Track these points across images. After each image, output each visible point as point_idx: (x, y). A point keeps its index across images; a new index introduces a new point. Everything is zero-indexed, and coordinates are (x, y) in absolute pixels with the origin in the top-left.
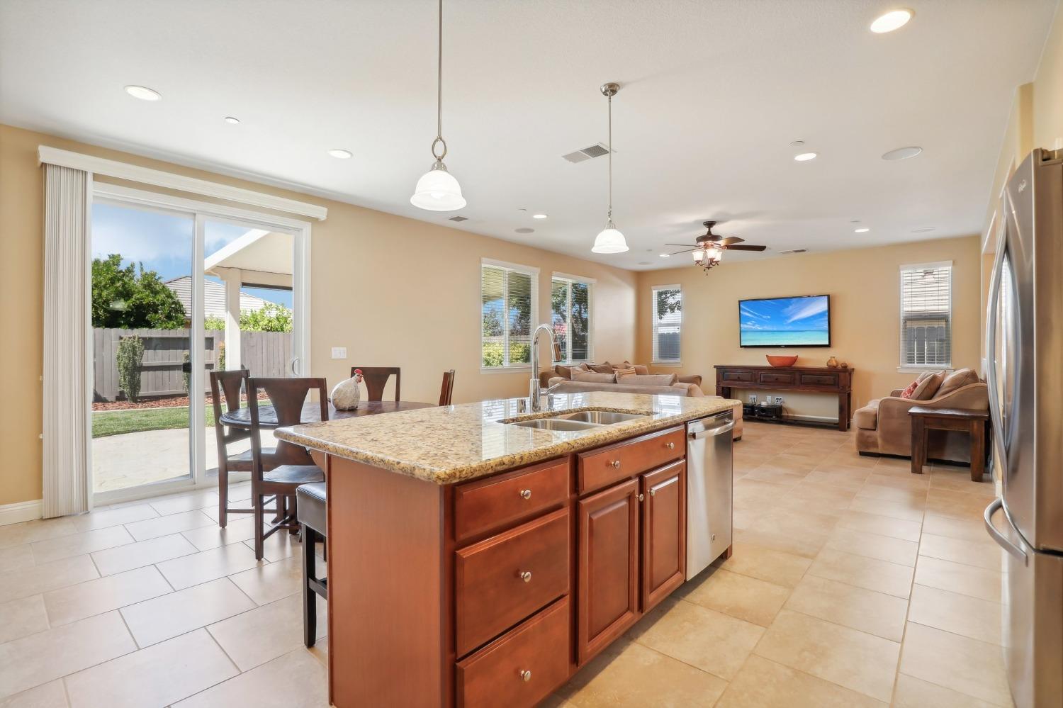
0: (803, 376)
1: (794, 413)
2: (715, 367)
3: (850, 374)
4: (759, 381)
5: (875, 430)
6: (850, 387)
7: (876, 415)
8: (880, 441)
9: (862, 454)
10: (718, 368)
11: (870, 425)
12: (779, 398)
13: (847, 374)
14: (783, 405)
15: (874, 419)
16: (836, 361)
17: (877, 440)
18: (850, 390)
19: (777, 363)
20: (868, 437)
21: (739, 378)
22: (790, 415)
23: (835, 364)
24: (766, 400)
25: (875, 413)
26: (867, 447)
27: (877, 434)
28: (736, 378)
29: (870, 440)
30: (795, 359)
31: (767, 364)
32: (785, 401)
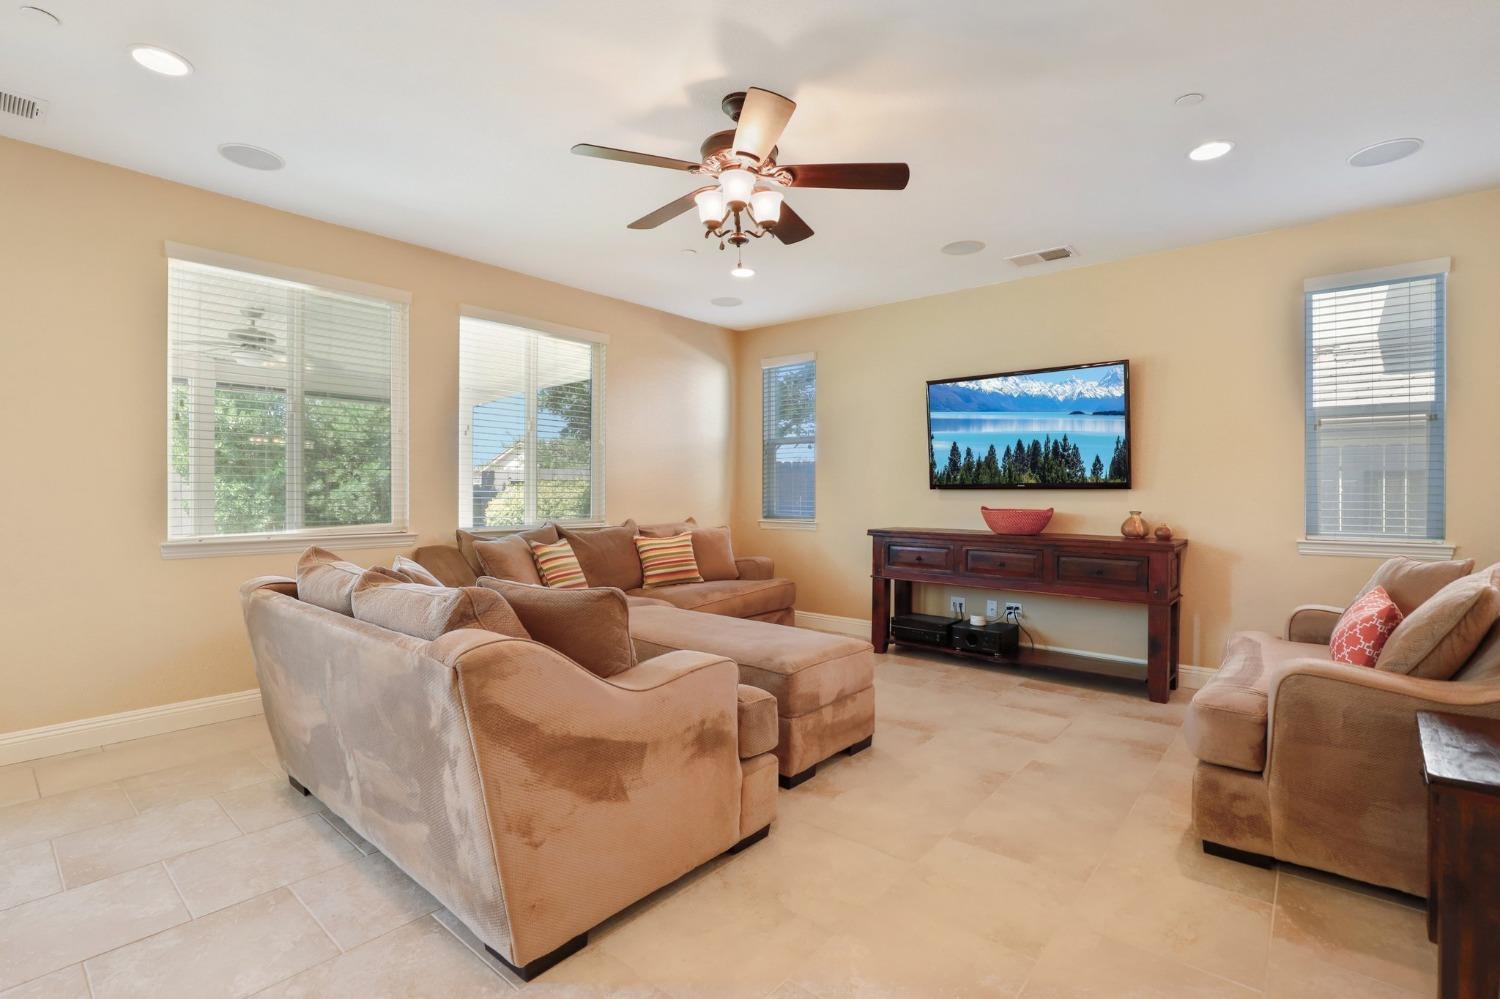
0: (1063, 559)
1: (1045, 641)
2: (870, 532)
3: (1178, 556)
4: (961, 568)
5: (1259, 774)
6: (1177, 586)
7: (1265, 724)
8: (1275, 818)
9: (1211, 848)
10: (877, 535)
11: (1244, 758)
12: (1014, 605)
13: (1171, 556)
14: (1022, 622)
15: (1257, 737)
16: (1143, 521)
17: (1266, 809)
18: (1179, 595)
19: (1005, 527)
20: (1235, 797)
21: (919, 559)
22: (1037, 646)
23: (1141, 530)
24: (983, 611)
25: (1259, 717)
26: (1231, 832)
27: (1269, 789)
28: (913, 559)
29: (1242, 809)
30: (1047, 517)
31: (981, 526)
32: (1027, 614)
